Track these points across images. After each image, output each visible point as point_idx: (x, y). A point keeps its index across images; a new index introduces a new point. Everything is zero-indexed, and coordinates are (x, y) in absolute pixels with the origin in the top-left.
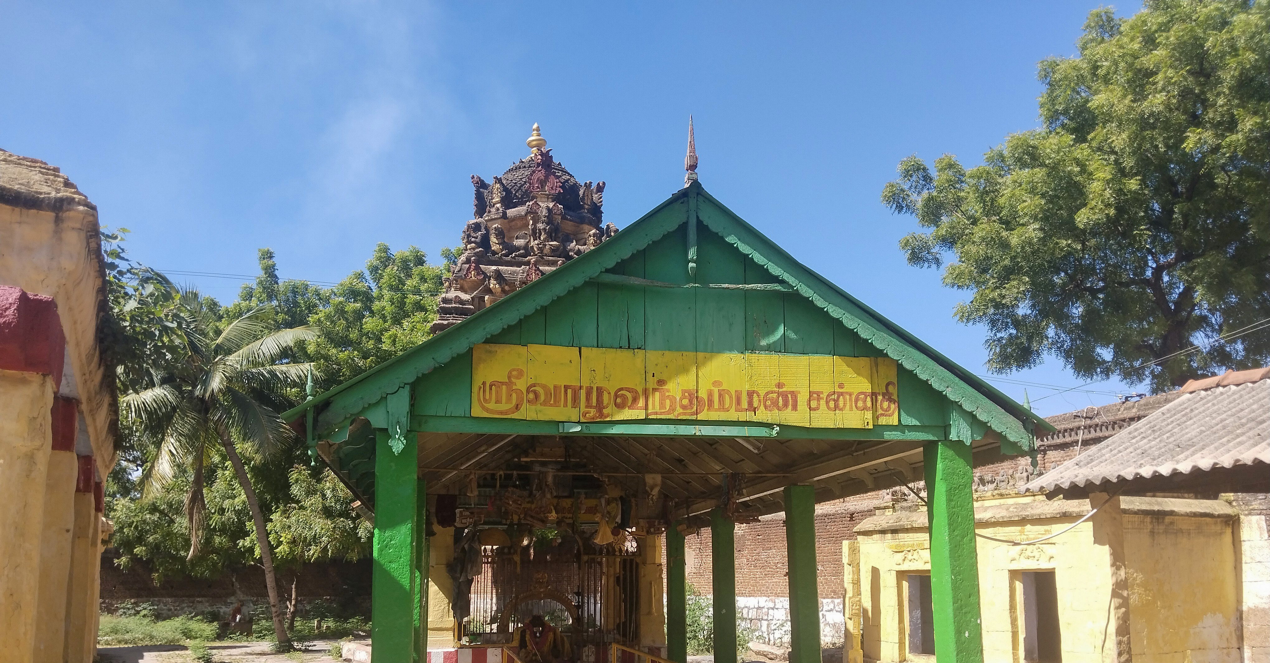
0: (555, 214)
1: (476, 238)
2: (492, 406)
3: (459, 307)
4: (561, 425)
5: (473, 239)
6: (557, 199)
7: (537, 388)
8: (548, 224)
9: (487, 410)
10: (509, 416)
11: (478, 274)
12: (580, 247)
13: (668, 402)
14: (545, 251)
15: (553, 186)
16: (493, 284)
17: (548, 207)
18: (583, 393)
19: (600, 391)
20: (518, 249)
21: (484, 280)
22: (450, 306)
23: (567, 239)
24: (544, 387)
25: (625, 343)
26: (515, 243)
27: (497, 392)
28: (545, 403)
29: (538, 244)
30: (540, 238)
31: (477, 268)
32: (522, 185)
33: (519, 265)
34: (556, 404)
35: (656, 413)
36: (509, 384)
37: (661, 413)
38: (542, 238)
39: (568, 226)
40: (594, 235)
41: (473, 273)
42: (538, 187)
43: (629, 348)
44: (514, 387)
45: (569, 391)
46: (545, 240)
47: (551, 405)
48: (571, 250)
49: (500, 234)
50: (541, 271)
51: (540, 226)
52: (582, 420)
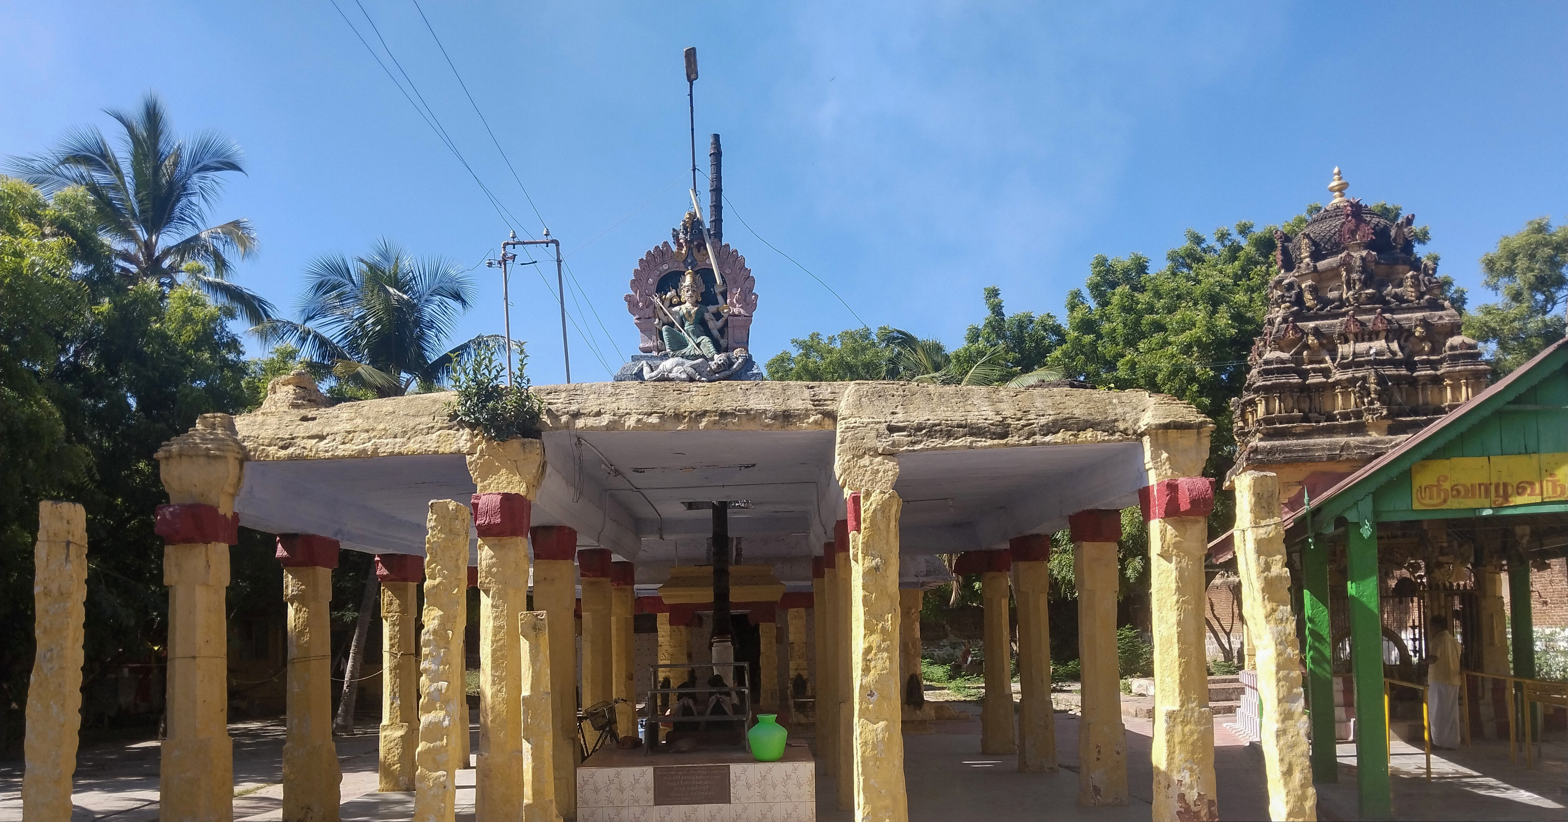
0: (1369, 261)
1: (1290, 297)
2: (1427, 501)
3: (1281, 367)
4: (1477, 511)
5: (1288, 299)
6: (1369, 246)
7: (1460, 487)
8: (1362, 273)
9: (1424, 505)
10: (1439, 508)
11: (1296, 332)
12: (1396, 290)
13: (1559, 489)
14: (1361, 300)
15: (1365, 233)
16: (1311, 340)
17: (1361, 257)
18: (1493, 488)
19: (1505, 485)
20: (1332, 301)
21: (1302, 337)
22: (1272, 367)
23: (1382, 285)
24: (1464, 486)
25: (1524, 451)
26: (1329, 295)
27: (1430, 493)
28: (1465, 497)
29: (1353, 295)
30: (1354, 288)
31: (1295, 328)
32: (1332, 237)
33: (1336, 316)
34: (1473, 496)
35: (1550, 497)
36: (1438, 486)
37: (1554, 497)
38: (1357, 288)
39: (1382, 270)
40: (1412, 277)
41: (1291, 332)
42: (1349, 238)
43: (1526, 453)
44: (1442, 488)
45: (1482, 487)
46: (1360, 289)
47: (1470, 498)
48: (1387, 295)
49: (1314, 290)
50: (1359, 321)
51: (1355, 276)
52: (1493, 506)
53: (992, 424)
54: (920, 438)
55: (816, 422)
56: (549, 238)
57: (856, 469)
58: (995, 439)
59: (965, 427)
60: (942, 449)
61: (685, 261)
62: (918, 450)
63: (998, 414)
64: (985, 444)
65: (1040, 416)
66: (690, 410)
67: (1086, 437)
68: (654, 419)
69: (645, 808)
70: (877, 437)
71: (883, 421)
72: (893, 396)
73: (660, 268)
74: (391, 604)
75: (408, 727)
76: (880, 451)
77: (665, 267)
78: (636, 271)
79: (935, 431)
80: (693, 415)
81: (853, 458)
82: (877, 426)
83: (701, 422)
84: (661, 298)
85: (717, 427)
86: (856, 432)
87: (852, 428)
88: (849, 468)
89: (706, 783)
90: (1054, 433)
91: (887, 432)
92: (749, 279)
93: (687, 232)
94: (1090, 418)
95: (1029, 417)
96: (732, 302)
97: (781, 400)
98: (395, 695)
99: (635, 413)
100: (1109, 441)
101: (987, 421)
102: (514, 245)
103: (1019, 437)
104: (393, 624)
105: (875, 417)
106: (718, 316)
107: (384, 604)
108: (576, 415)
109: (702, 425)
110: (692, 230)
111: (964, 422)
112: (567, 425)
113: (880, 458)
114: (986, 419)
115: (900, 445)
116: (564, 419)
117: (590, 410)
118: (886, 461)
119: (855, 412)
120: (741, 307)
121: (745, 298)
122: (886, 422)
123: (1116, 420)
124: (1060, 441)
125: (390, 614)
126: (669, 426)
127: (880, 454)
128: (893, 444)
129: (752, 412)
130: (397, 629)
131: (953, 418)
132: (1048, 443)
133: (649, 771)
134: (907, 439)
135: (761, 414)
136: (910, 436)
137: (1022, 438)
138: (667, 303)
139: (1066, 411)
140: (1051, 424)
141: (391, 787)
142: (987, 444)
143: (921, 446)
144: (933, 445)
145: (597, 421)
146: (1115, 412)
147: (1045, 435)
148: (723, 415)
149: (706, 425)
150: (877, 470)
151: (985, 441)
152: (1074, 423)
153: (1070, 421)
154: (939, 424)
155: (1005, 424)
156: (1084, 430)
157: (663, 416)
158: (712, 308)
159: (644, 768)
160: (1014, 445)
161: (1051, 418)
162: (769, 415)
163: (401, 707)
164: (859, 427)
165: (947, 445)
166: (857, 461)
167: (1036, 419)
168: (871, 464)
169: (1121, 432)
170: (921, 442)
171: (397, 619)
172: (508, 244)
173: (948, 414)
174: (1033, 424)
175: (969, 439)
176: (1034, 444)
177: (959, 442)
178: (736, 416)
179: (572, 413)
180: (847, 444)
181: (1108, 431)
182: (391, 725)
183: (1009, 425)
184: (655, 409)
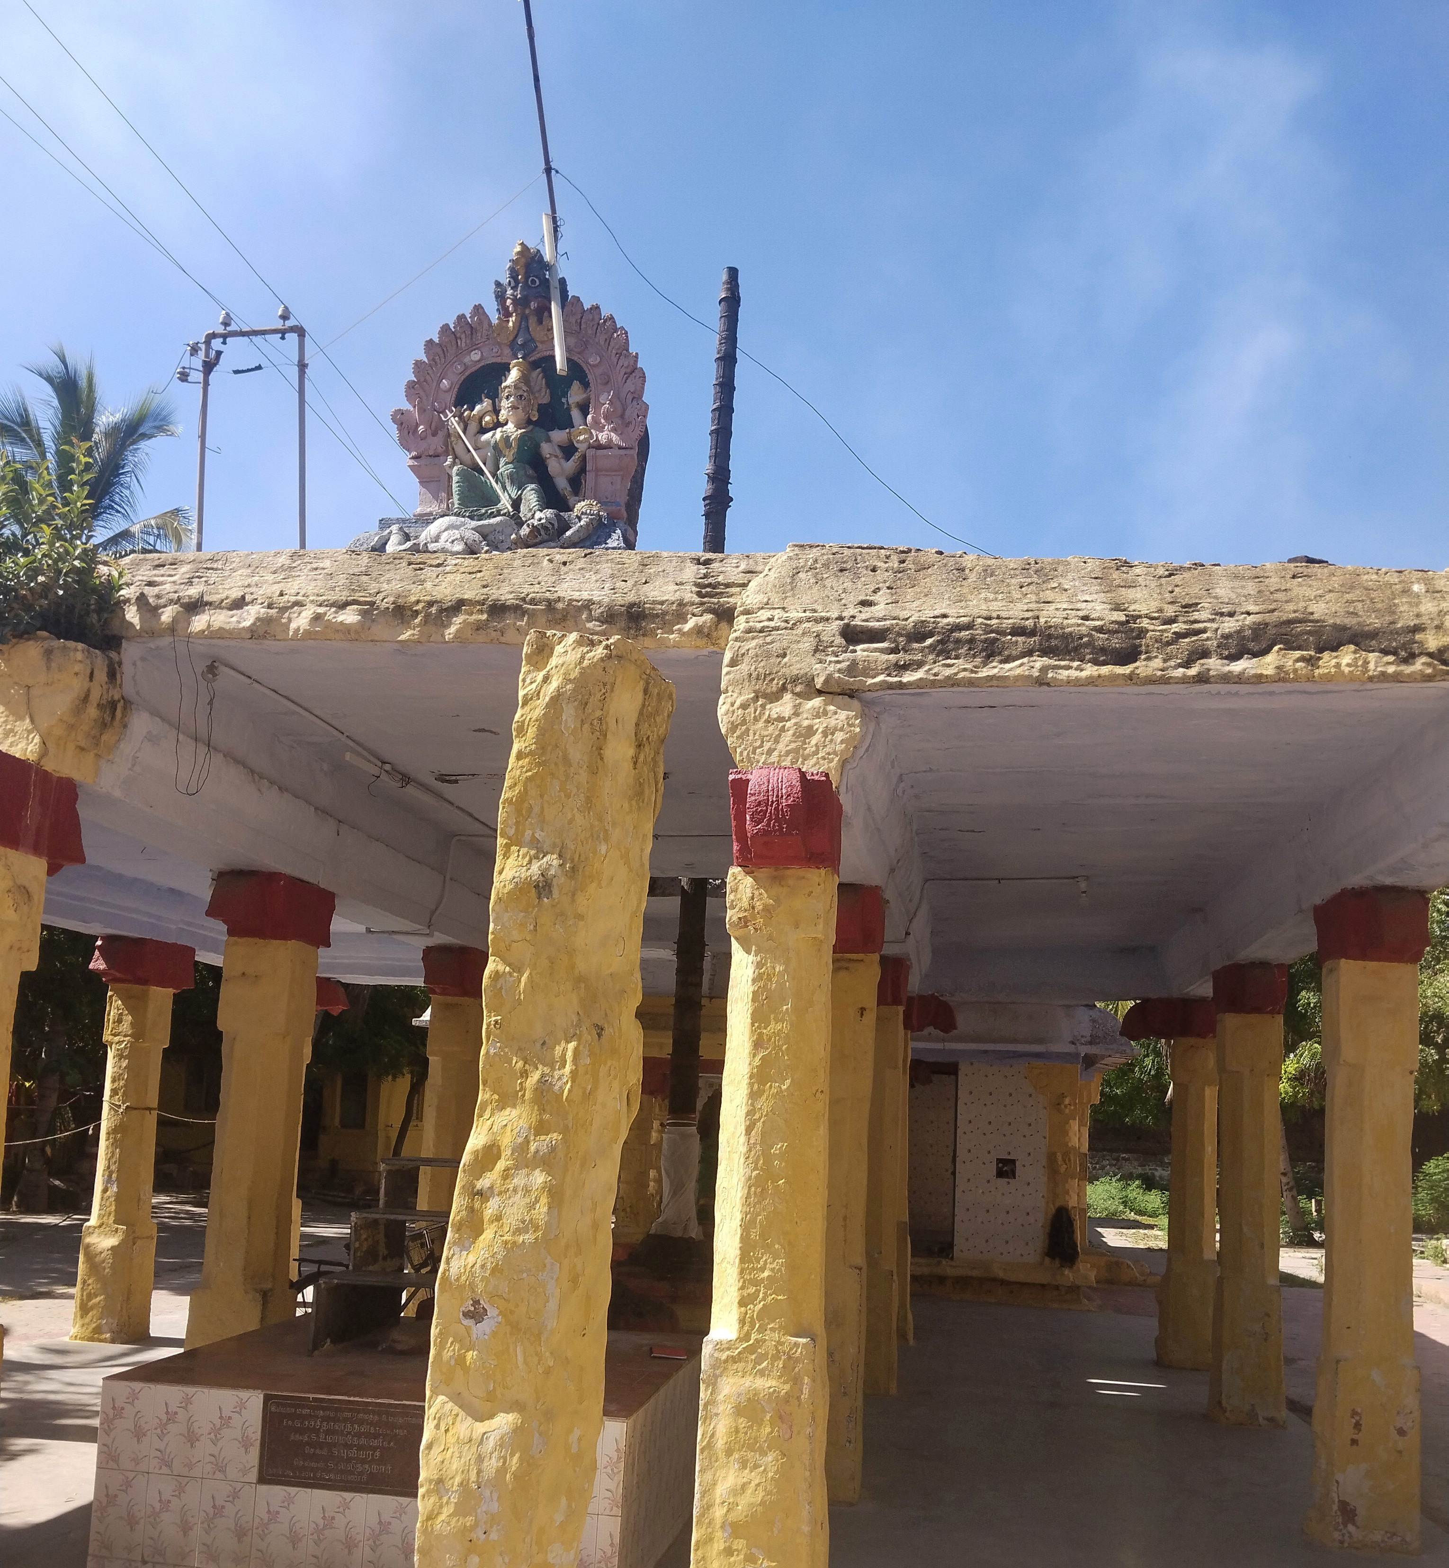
53: (1100, 630)
54: (919, 657)
55: (698, 631)
56: (289, 323)
57: (761, 724)
58: (1104, 663)
59: (1032, 633)
60: (971, 683)
61: (513, 345)
62: (910, 684)
63: (1117, 608)
64: (1077, 674)
65: (1222, 614)
66: (428, 598)
67: (1338, 665)
68: (350, 617)
69: (239, 1485)
70: (816, 651)
71: (835, 615)
72: (874, 570)
73: (466, 360)
74: (119, 1021)
75: (127, 1233)
76: (819, 683)
77: (475, 356)
78: (418, 364)
79: (958, 641)
80: (434, 610)
81: (756, 698)
82: (820, 627)
83: (448, 626)
84: (461, 416)
85: (481, 637)
86: (769, 639)
87: (761, 631)
88: (744, 722)
89: (375, 1443)
90: (1255, 655)
91: (839, 640)
92: (635, 373)
93: (517, 282)
94: (1350, 621)
95: (1196, 616)
96: (596, 422)
97: (630, 583)
98: (110, 1176)
99: (312, 602)
100: (1397, 678)
101: (1087, 623)
102: (225, 337)
103: (1165, 661)
104: (120, 1056)
105: (819, 608)
106: (568, 450)
107: (109, 1020)
108: (195, 606)
109: (450, 632)
110: (526, 277)
111: (1029, 623)
112: (172, 628)
113: (817, 702)
114: (1086, 618)
115: (869, 670)
116: (167, 615)
117: (224, 596)
118: (832, 708)
119: (776, 600)
120: (614, 430)
121: (624, 410)
122: (841, 618)
123: (1417, 629)
124: (1270, 671)
125: (117, 1039)
126: (380, 631)
127: (820, 692)
128: (852, 669)
129: (560, 606)
130: (125, 1063)
131: (1003, 614)
132: (1240, 679)
133: (254, 1400)
134: (886, 657)
135: (580, 609)
136: (894, 651)
137: (1172, 663)
138: (473, 427)
139: (1291, 607)
140: (1248, 633)
141: (88, 1333)
142: (1084, 674)
143: (919, 674)
144: (948, 672)
145: (234, 619)
146: (1415, 610)
147: (1234, 658)
148: (498, 610)
149: (458, 631)
150: (810, 728)
151: (1078, 669)
152: (1309, 633)
153: (1299, 628)
154: (969, 626)
155: (1132, 630)
156: (1335, 649)
157: (369, 610)
158: (559, 436)
159: (244, 1394)
160: (1151, 681)
161: (1250, 620)
162: (597, 612)
163: (118, 1197)
164: (777, 629)
165: (984, 673)
166: (763, 706)
167: (1213, 620)
168: (796, 714)
169: (1430, 655)
170: (920, 664)
171: (125, 1048)
172: (214, 336)
173: (994, 606)
174: (1204, 631)
175: (1040, 662)
176: (1202, 679)
177: (1013, 669)
178: (524, 612)
179: (186, 600)
180: (744, 668)
181: (1395, 653)
182: (100, 1226)
183: (1143, 632)
184: (356, 596)
